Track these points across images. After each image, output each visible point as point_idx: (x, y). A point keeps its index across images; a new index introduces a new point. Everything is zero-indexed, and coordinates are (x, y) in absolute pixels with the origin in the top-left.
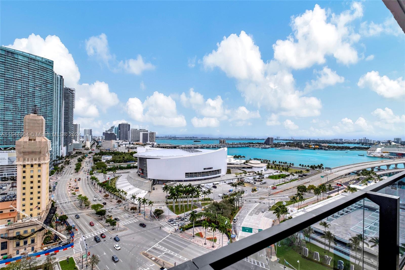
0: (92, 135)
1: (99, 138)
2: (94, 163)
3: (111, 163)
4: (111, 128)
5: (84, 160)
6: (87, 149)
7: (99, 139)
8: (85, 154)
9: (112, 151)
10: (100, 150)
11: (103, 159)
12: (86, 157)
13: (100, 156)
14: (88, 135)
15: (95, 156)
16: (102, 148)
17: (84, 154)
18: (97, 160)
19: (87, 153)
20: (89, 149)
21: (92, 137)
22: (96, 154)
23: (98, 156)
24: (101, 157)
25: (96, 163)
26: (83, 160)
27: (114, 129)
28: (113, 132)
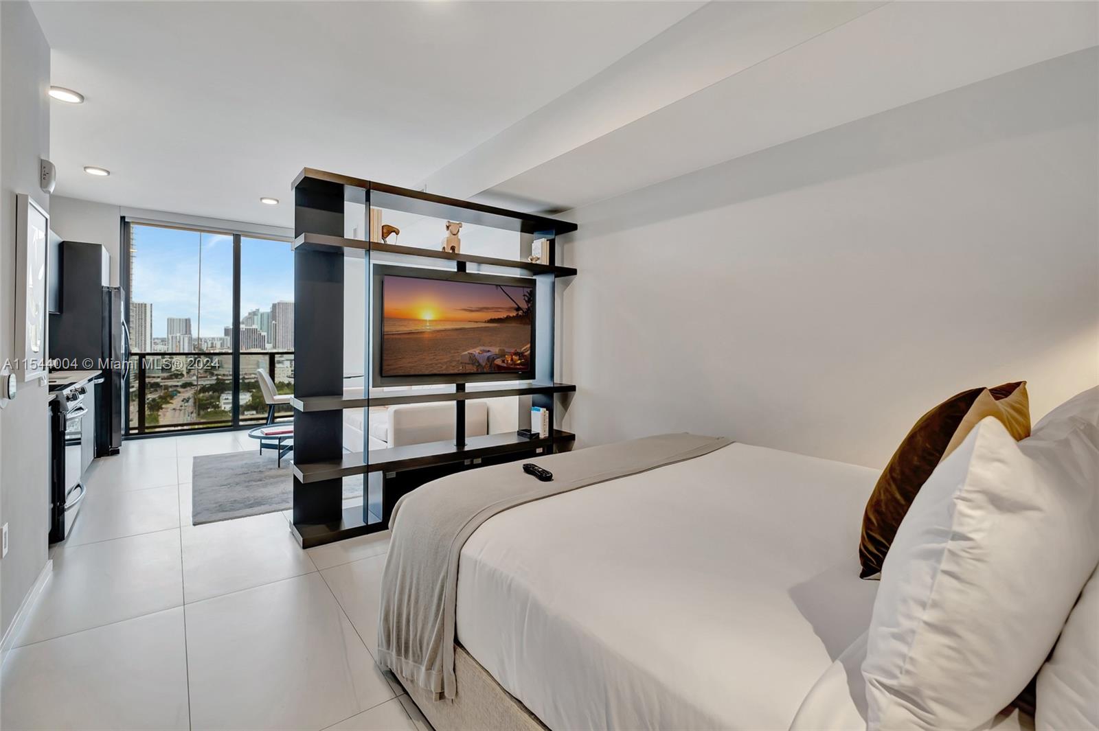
0: (190, 334)
1: (212, 343)
2: (199, 415)
3: (249, 413)
4: (250, 314)
5: (168, 406)
6: (178, 375)
7: (212, 347)
8: (170, 390)
9: (253, 381)
10: (215, 378)
11: (225, 403)
12: (172, 397)
13: (216, 394)
14: (178, 335)
15: (201, 395)
16: (222, 373)
17: (166, 387)
18: (205, 405)
19: (177, 386)
20: (182, 375)
21: (190, 339)
22: (204, 389)
23: (211, 393)
24: (219, 397)
25: (202, 413)
26: (163, 406)
27: (257, 319)
28: (254, 327)
